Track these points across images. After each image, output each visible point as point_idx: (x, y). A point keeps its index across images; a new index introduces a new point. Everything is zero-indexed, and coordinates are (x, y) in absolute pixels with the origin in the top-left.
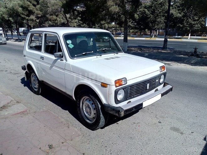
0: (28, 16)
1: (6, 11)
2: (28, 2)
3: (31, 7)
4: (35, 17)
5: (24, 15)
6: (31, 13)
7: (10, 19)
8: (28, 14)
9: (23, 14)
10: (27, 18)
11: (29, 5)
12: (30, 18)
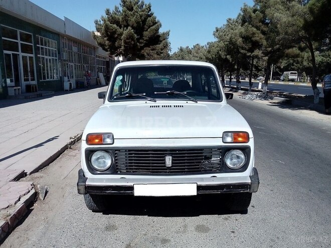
0: (251, 50)
1: (224, 46)
2: (253, 28)
3: (257, 35)
4: (262, 53)
5: (245, 49)
6: (256, 45)
7: (228, 56)
8: (250, 48)
9: (243, 48)
10: (249, 54)
11: (254, 34)
12: (253, 53)
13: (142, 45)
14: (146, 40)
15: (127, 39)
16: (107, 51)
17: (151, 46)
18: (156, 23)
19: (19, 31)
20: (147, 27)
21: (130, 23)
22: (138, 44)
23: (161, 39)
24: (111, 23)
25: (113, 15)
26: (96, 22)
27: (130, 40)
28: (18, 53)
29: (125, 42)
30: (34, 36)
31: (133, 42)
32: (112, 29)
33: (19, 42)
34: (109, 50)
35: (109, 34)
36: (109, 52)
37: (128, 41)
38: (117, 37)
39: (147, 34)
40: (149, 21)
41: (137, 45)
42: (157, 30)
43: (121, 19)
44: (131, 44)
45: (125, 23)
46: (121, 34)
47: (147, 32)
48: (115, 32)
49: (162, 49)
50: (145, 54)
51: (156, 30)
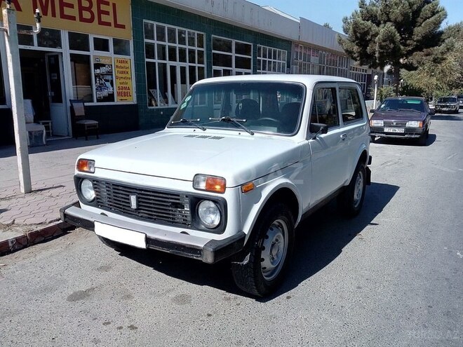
13: (410, 48)
14: (418, 41)
15: (384, 41)
16: (356, 60)
17: (425, 50)
18: (438, 12)
19: (234, 42)
20: (422, 20)
21: (392, 17)
22: (402, 47)
23: (443, 37)
24: (364, 20)
25: (369, 8)
26: (345, 20)
27: (388, 42)
28: (230, 69)
29: (381, 47)
30: (255, 46)
31: (392, 46)
32: (363, 29)
33: (233, 55)
34: (358, 58)
35: (359, 35)
36: (359, 62)
37: (384, 44)
38: (370, 40)
39: (419, 32)
40: (425, 10)
41: (400, 49)
42: (438, 23)
43: (379, 12)
44: (390, 48)
45: (385, 17)
46: (376, 34)
47: (420, 29)
48: (367, 33)
49: (442, 53)
50: (415, 62)
51: (435, 24)
